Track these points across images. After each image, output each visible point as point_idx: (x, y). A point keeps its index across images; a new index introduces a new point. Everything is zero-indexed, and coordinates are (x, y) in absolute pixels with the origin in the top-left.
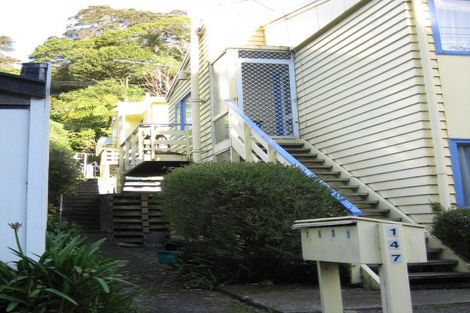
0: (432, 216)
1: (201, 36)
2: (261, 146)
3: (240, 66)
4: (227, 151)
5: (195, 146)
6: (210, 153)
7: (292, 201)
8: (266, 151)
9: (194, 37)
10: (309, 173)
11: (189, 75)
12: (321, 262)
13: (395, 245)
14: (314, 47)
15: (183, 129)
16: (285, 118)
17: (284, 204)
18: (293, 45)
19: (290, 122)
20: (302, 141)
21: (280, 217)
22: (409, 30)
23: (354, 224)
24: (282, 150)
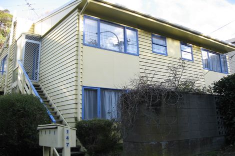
0: (74, 124)
1: (15, 26)
2: (27, 85)
3: (25, 43)
4: (16, 87)
5: (6, 84)
6: (10, 88)
7: (36, 115)
8: (28, 88)
9: (13, 26)
10: (41, 101)
11: (8, 45)
12: (45, 147)
13: (68, 138)
14: (49, 36)
15: (2, 74)
16: (35, 71)
17: (33, 116)
18: (42, 34)
19: (36, 73)
20: (39, 84)
21: (31, 123)
22: (77, 33)
23: (57, 128)
24: (34, 88)
